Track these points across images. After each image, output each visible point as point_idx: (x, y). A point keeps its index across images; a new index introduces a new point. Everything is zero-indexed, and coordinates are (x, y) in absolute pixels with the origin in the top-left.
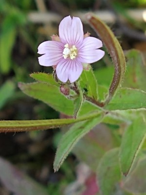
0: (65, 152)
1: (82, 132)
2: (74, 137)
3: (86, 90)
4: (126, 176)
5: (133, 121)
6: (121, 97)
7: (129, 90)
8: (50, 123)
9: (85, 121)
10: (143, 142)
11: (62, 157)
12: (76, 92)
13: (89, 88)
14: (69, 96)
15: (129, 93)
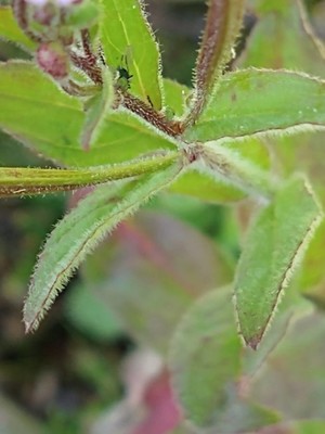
0: (58, 270)
1: (115, 210)
2: (89, 226)
3: (124, 73)
4: (254, 347)
5: (272, 195)
6: (234, 98)
7: (261, 73)
8: (13, 179)
9: (127, 180)
10: (305, 246)
11: (50, 285)
12: (92, 76)
13: (136, 69)
14: (66, 79)
15: (260, 85)
